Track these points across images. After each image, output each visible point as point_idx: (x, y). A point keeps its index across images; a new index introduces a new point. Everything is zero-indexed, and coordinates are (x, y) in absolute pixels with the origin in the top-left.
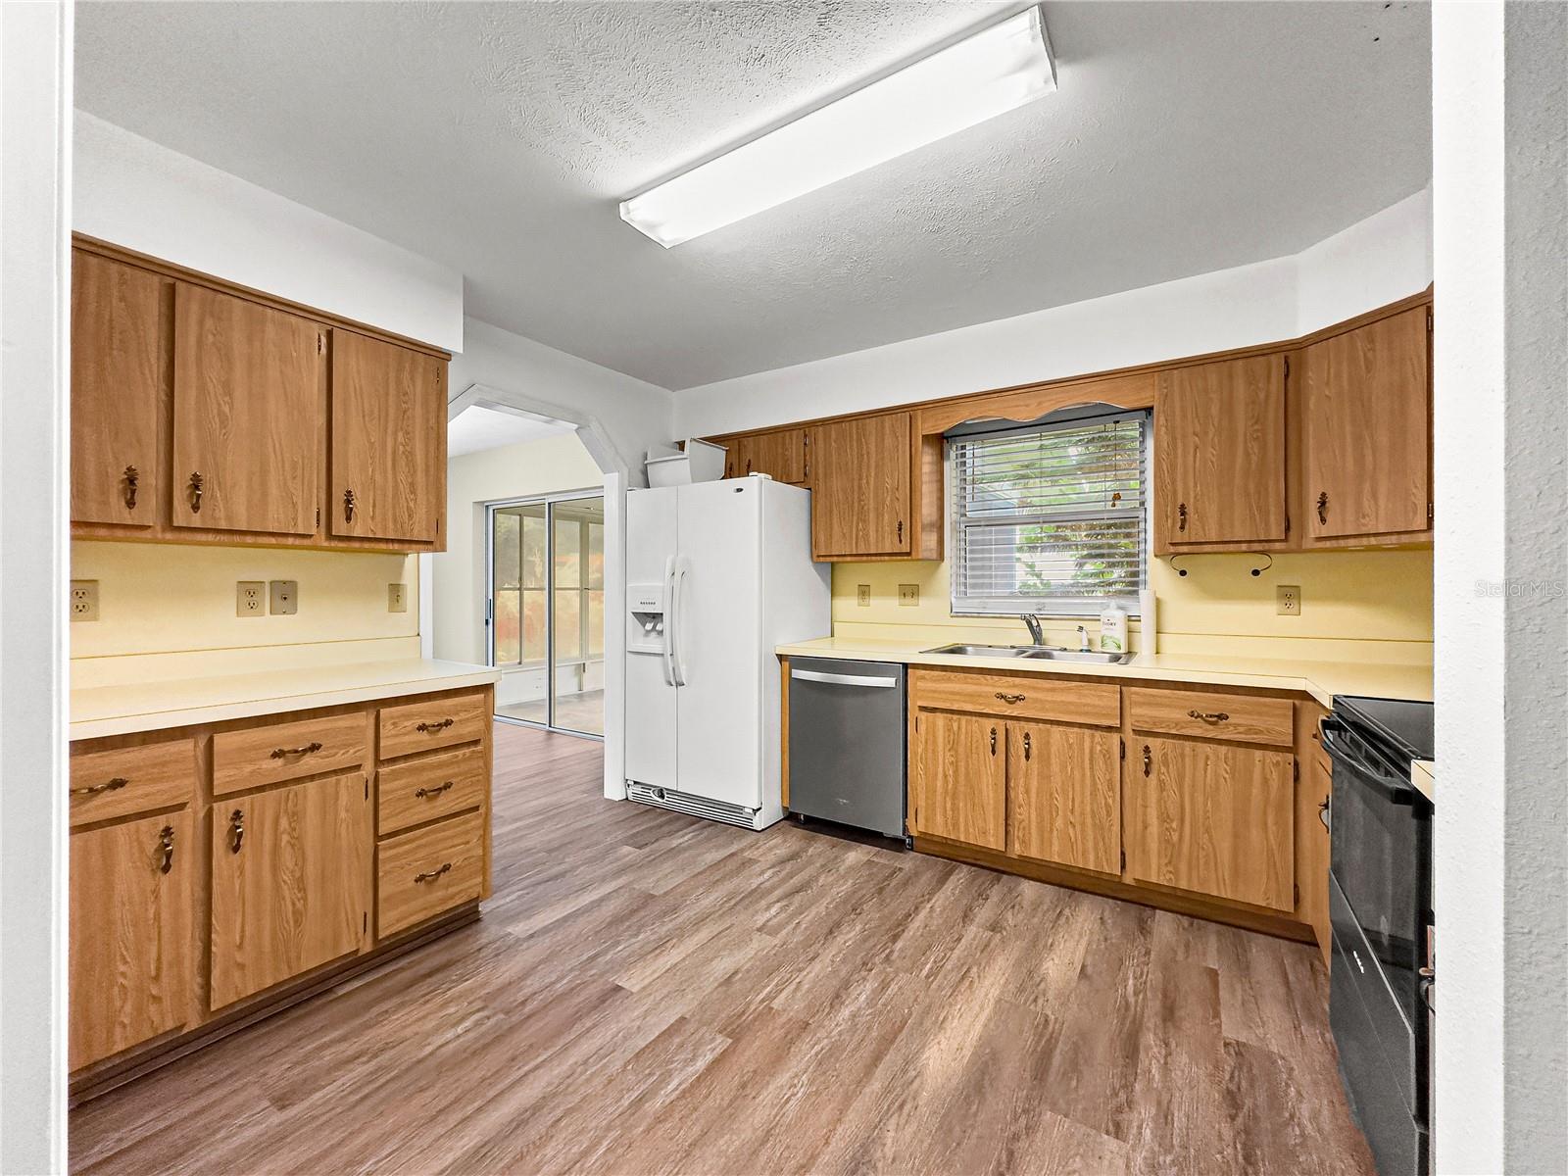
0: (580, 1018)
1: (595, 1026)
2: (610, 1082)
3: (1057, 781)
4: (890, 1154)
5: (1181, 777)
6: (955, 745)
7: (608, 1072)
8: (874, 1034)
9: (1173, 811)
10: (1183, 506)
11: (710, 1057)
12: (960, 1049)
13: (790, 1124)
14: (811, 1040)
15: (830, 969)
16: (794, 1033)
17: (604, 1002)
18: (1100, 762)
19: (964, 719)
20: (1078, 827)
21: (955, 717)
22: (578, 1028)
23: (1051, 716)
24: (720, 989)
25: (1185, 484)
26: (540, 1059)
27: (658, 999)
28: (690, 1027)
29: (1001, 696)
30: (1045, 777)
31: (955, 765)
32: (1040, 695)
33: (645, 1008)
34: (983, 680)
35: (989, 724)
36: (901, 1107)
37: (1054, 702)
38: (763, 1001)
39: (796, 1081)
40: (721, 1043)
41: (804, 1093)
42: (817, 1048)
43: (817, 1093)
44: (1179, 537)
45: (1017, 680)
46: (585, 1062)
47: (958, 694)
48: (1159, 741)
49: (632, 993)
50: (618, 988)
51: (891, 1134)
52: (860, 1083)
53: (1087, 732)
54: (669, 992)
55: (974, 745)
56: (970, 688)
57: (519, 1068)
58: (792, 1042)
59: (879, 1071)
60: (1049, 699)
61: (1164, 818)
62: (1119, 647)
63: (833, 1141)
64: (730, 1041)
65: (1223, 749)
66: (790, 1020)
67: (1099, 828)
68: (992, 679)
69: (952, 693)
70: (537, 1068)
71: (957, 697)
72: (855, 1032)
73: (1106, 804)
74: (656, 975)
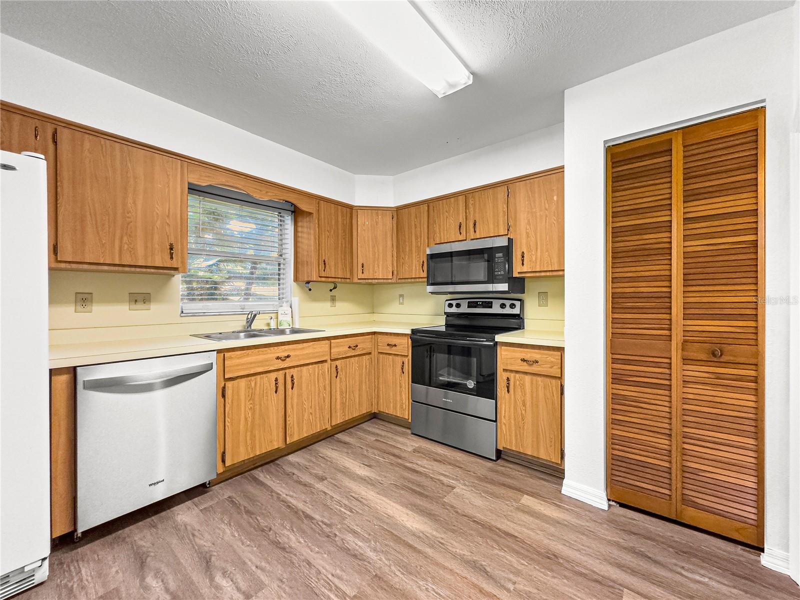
3: (305, 396)
4: (469, 554)
5: (346, 373)
6: (253, 397)
8: (392, 544)
9: (344, 389)
10: (324, 260)
12: (407, 514)
13: (455, 595)
14: (391, 576)
15: (326, 556)
16: (383, 584)
18: (321, 380)
19: (258, 377)
20: (313, 415)
21: (253, 378)
23: (302, 362)
25: (325, 252)
29: (278, 358)
30: (300, 395)
31: (253, 409)
32: (298, 353)
34: (269, 350)
35: (273, 376)
36: (442, 543)
37: (304, 354)
39: (424, 588)
41: (433, 584)
42: (398, 573)
43: (433, 578)
44: (323, 274)
45: (287, 347)
47: (254, 363)
48: (340, 361)
51: (458, 550)
52: (426, 557)
53: (316, 366)
55: (265, 392)
56: (261, 357)
58: (391, 587)
59: (419, 547)
60: (301, 353)
61: (342, 393)
62: (290, 325)
63: (464, 575)
65: (357, 358)
66: (369, 585)
67: (321, 409)
68: (274, 349)
69: (251, 363)
71: (252, 365)
72: (388, 552)
73: (323, 397)
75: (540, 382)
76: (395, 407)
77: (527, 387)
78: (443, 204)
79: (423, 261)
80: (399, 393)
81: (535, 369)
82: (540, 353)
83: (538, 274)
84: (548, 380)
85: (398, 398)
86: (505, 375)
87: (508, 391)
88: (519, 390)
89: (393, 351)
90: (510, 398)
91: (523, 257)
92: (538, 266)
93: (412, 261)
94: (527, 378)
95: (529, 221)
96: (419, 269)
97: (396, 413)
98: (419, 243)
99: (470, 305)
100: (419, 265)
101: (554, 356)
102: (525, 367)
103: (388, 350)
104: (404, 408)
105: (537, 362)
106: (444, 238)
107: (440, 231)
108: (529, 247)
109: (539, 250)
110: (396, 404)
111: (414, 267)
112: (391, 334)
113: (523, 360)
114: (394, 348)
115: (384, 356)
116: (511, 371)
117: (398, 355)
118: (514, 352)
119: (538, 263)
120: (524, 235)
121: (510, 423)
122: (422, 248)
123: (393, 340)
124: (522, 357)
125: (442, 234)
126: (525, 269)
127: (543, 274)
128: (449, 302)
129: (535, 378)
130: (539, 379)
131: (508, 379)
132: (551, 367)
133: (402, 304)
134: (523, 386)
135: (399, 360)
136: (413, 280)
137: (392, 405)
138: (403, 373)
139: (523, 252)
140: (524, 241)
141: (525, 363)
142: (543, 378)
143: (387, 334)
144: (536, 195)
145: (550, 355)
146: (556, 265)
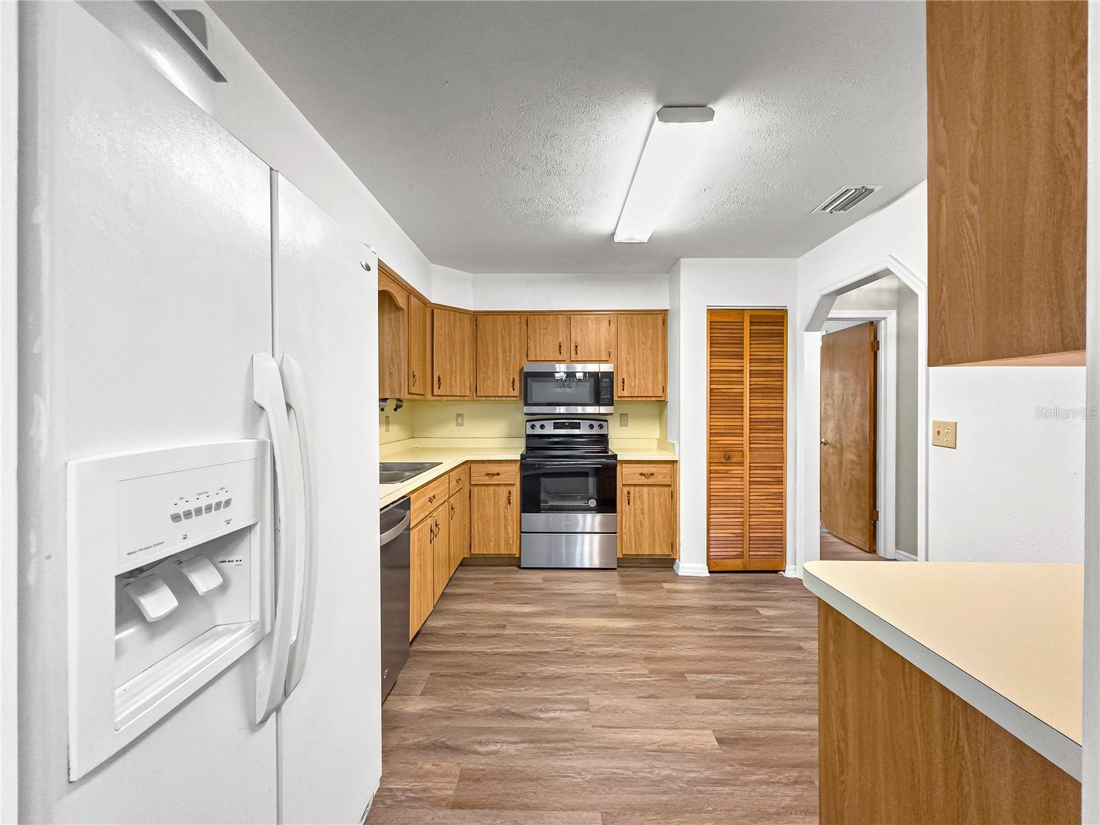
0: (758, 739)
1: (751, 728)
2: (758, 698)
7: (756, 702)
10: (413, 372)
11: (702, 676)
17: (736, 739)
22: (762, 734)
24: (661, 696)
25: (414, 361)
26: (794, 732)
27: (700, 716)
28: (698, 691)
33: (712, 717)
38: (649, 677)
40: (690, 677)
44: (412, 390)
46: (766, 714)
49: (713, 731)
50: (720, 741)
54: (691, 715)
57: (808, 736)
64: (686, 675)
65: (459, 494)
70: (797, 729)
74: (688, 731)
75: (656, 492)
76: (498, 545)
77: (645, 497)
78: (539, 320)
79: (514, 379)
80: (503, 528)
81: (651, 480)
82: (656, 467)
83: (635, 399)
84: (662, 488)
85: (502, 534)
86: (626, 490)
87: (629, 504)
88: (638, 500)
89: (495, 480)
90: (630, 509)
91: (623, 383)
92: (636, 392)
93: (498, 377)
94: (645, 489)
95: (628, 351)
96: (508, 387)
97: (500, 550)
98: (508, 358)
99: (556, 426)
100: (508, 381)
101: (666, 469)
102: (643, 480)
103: (487, 480)
104: (511, 542)
105: (653, 474)
106: (540, 355)
107: (535, 348)
108: (628, 372)
109: (637, 379)
110: (499, 541)
111: (501, 383)
112: (489, 462)
113: (641, 474)
114: (496, 477)
115: (480, 487)
116: (630, 485)
117: (500, 485)
118: (634, 468)
119: (636, 389)
120: (625, 364)
121: (630, 533)
122: (512, 363)
123: (494, 469)
124: (641, 472)
125: (538, 351)
126: (625, 393)
127: (639, 399)
128: (532, 423)
129: (651, 488)
130: (655, 488)
131: (629, 493)
132: (664, 478)
133: (461, 425)
134: (641, 497)
135: (503, 491)
136: (499, 399)
137: (492, 544)
138: (510, 503)
139: (623, 379)
140: (625, 369)
141: (643, 477)
142: (658, 488)
143: (483, 462)
144: (636, 329)
145: (663, 468)
146: (651, 392)
